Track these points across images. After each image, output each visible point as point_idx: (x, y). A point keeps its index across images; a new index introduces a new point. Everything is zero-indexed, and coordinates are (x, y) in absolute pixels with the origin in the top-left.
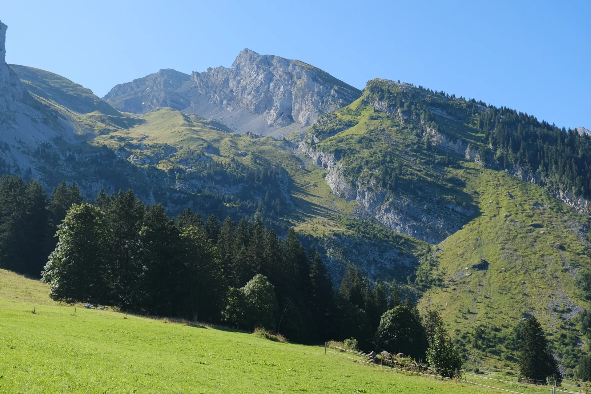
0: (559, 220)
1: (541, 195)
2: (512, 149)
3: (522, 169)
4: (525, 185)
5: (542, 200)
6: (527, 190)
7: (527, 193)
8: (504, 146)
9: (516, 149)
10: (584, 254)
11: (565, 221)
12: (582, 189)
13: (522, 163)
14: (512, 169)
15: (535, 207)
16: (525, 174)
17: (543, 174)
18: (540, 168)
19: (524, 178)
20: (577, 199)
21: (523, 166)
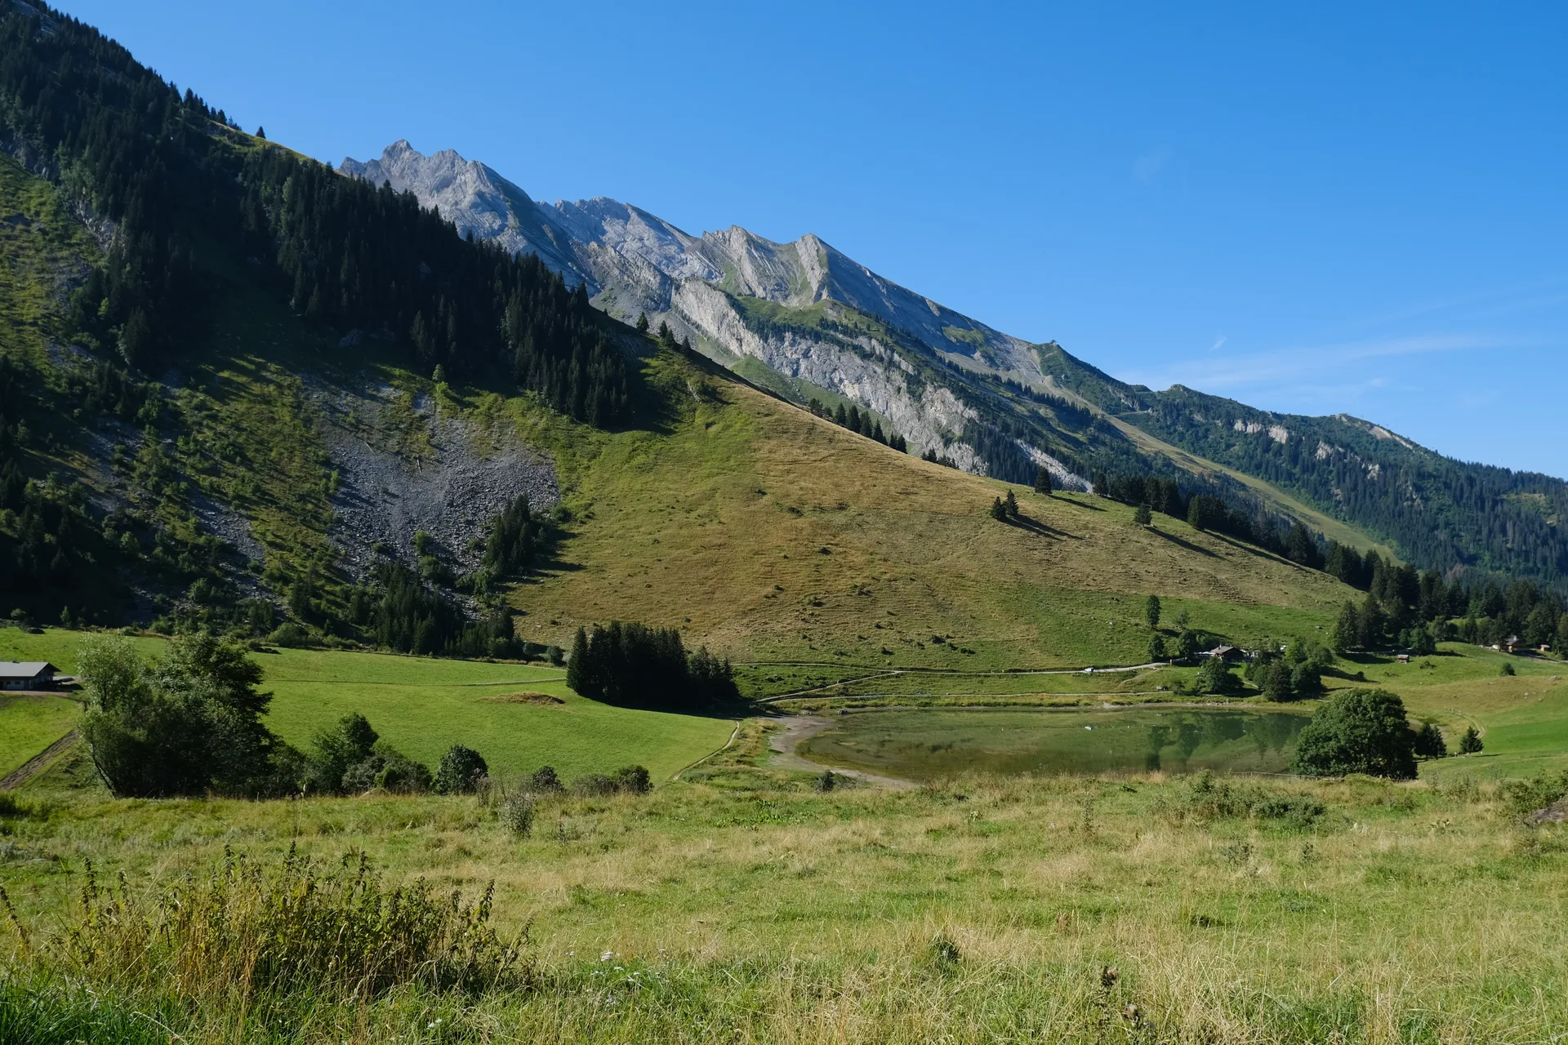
0: (44, 254)
1: (42, 204)
2: (22, 98)
3: (28, 145)
4: (25, 178)
5: (37, 214)
6: (18, 189)
7: (13, 195)
8: (9, 90)
9: (27, 102)
10: (34, 324)
11: (55, 260)
12: (110, 201)
13: (30, 130)
14: (11, 141)
15: (5, 223)
16: (33, 156)
17: (62, 162)
18: (60, 149)
19: (29, 165)
20: (101, 219)
21: (30, 138)
